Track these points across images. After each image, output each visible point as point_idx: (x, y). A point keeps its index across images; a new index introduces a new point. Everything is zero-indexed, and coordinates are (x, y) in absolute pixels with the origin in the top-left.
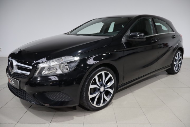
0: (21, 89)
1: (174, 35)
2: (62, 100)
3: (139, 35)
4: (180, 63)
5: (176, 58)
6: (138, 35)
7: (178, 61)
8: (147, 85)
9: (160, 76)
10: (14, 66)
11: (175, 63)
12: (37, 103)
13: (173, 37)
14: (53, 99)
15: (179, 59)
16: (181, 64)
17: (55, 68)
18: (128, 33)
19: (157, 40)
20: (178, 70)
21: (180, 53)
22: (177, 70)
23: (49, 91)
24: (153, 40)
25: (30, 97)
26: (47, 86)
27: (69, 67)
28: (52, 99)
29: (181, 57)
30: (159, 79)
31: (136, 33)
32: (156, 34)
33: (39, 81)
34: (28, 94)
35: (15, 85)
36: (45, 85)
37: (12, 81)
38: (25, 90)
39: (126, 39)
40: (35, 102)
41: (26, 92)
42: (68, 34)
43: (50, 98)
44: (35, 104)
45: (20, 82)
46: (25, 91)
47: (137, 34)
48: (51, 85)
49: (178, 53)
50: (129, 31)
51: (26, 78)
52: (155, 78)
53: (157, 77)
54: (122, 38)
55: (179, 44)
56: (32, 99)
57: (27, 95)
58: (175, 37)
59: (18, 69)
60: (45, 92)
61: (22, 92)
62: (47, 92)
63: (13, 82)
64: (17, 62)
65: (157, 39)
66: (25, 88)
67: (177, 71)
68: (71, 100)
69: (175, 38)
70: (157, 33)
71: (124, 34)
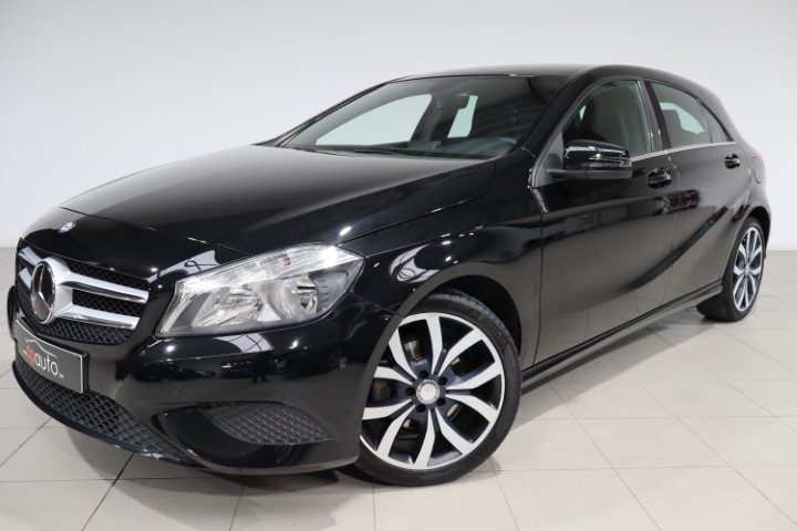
0: (93, 394)
1: (735, 156)
2: (273, 442)
3: (602, 153)
4: (754, 276)
5: (741, 248)
6: (594, 153)
7: (748, 266)
8: (622, 368)
9: (674, 330)
10: (58, 290)
11: (737, 271)
12: (169, 456)
13: (731, 164)
14: (243, 439)
15: (752, 259)
16: (758, 277)
17: (250, 299)
18: (556, 145)
19: (668, 177)
20: (748, 304)
21: (757, 232)
22: (743, 304)
23: (226, 403)
24: (653, 174)
25: (139, 430)
26: (207, 377)
27: (318, 294)
28: (239, 436)
29: (760, 249)
30: (671, 345)
31: (587, 145)
32: (664, 149)
33: (173, 355)
34: (126, 417)
35: (62, 376)
36: (200, 376)
37: (44, 355)
38: (113, 398)
39: (549, 170)
40: (160, 453)
41: (118, 407)
42: (278, 146)
43: (230, 432)
44: (160, 459)
45: (87, 360)
46: (113, 401)
47: (592, 148)
48: (228, 375)
49: (749, 231)
50: (560, 135)
51: (116, 343)
52: (651, 339)
53: (661, 333)
54: (532, 166)
55: (754, 194)
56: (146, 437)
57: (121, 420)
58: (737, 161)
59: (75, 303)
60: (208, 406)
61: (97, 405)
62: (219, 405)
63: (52, 359)
64: (69, 273)
65: (668, 172)
66: (115, 390)
67: (743, 310)
68: (326, 439)
69: (738, 165)
70: (667, 145)
71: (538, 148)
